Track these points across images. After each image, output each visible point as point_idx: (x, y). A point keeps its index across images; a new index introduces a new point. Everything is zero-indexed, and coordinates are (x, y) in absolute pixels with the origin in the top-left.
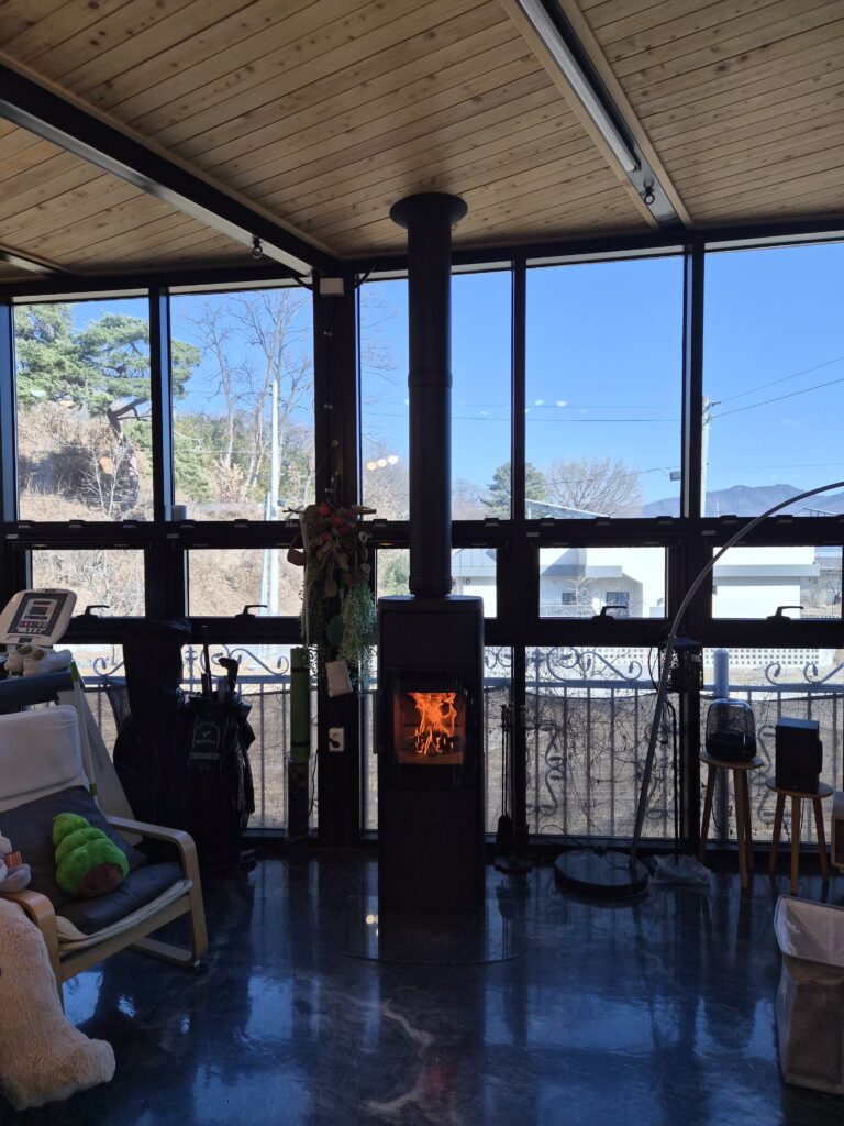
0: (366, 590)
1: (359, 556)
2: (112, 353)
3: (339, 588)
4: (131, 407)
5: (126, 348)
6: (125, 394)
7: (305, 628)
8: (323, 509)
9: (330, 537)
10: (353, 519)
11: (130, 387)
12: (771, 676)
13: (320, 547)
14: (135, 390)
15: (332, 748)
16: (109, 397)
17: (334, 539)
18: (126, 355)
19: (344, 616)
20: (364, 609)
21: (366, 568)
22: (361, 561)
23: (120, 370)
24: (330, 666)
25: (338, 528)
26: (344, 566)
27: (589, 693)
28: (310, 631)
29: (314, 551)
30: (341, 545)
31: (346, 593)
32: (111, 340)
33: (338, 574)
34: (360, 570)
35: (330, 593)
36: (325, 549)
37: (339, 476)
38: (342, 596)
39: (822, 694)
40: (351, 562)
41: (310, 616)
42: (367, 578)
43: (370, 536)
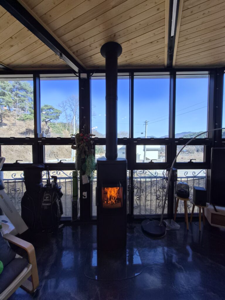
0: (93, 156)
1: (91, 147)
2: (46, 111)
3: (85, 155)
4: (49, 120)
5: (49, 110)
6: (49, 118)
7: (76, 166)
8: (81, 135)
9: (83, 142)
10: (89, 138)
11: (49, 117)
12: (186, 175)
13: (80, 145)
14: (50, 118)
15: (83, 198)
16: (45, 119)
17: (84, 142)
18: (48, 111)
19: (87, 163)
20: (92, 161)
21: (92, 150)
22: (91, 149)
23: (47, 114)
24: (83, 177)
25: (85, 140)
26: (87, 150)
27: (146, 180)
28: (78, 167)
29: (79, 146)
30: (86, 144)
31: (87, 157)
32: (46, 109)
33: (85, 152)
34: (91, 151)
35: (83, 157)
36: (81, 145)
37: (85, 126)
38: (86, 158)
39: (196, 179)
40: (89, 149)
41: (78, 163)
42: (93, 153)
43: (94, 142)
